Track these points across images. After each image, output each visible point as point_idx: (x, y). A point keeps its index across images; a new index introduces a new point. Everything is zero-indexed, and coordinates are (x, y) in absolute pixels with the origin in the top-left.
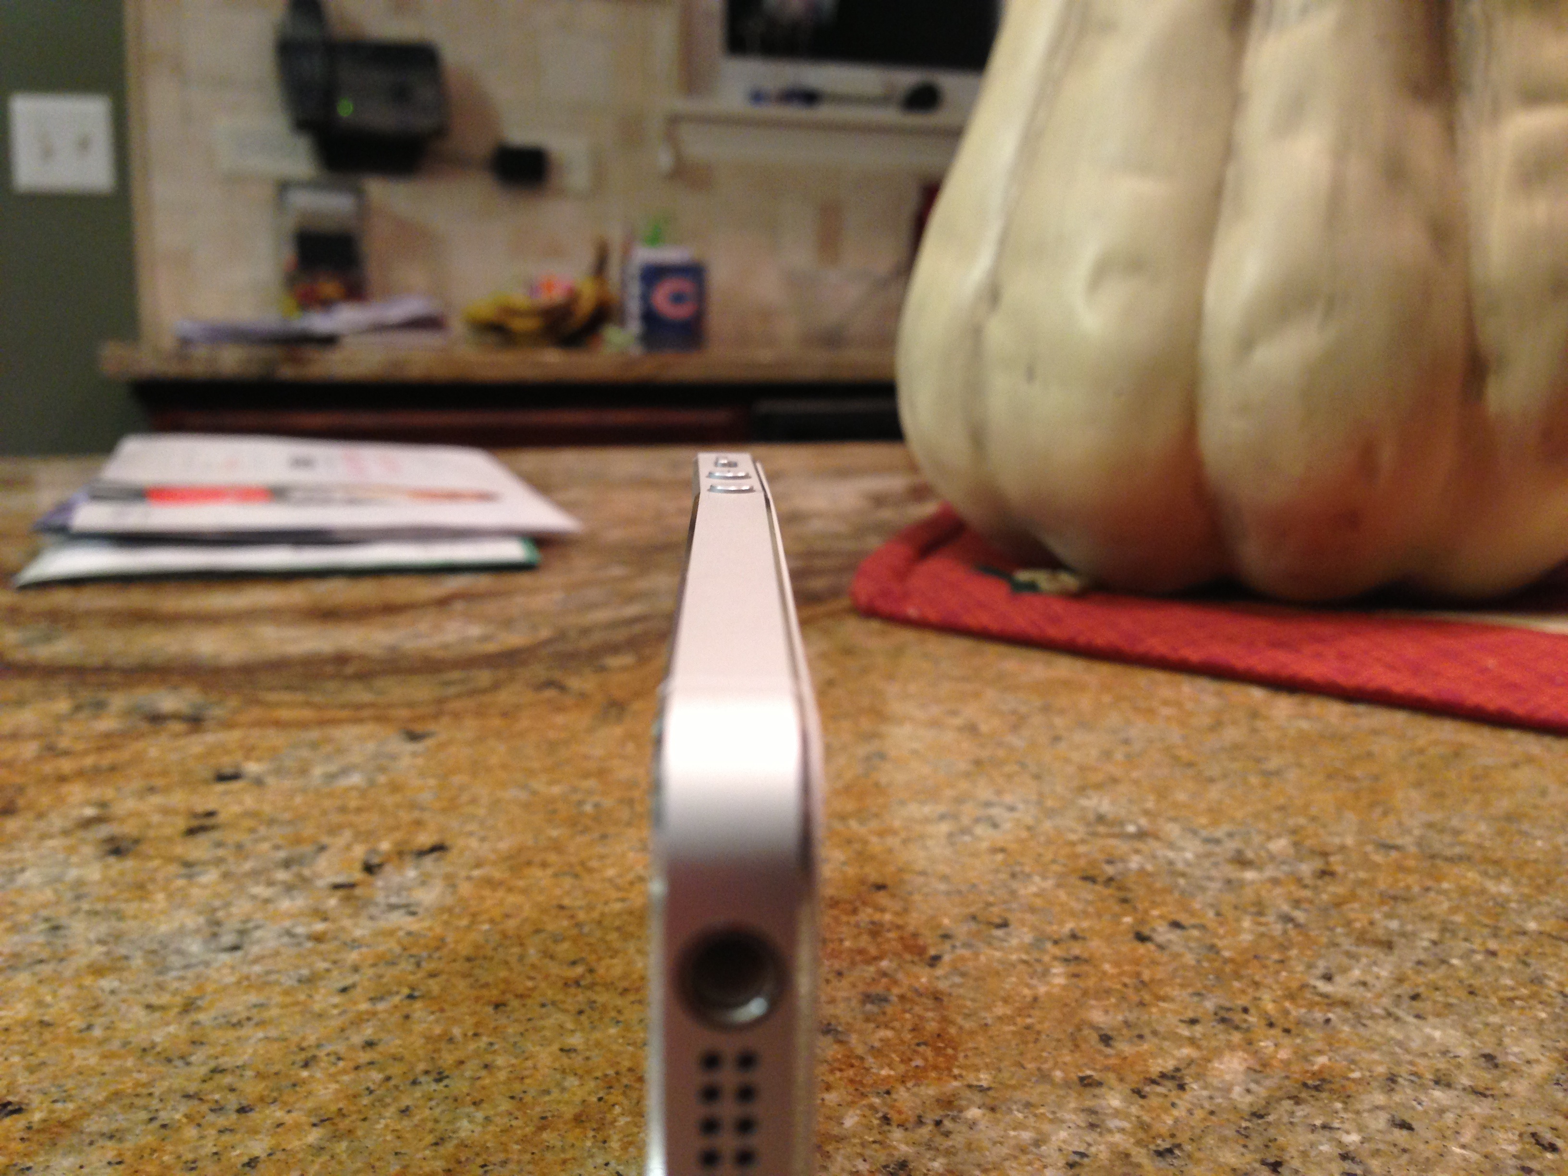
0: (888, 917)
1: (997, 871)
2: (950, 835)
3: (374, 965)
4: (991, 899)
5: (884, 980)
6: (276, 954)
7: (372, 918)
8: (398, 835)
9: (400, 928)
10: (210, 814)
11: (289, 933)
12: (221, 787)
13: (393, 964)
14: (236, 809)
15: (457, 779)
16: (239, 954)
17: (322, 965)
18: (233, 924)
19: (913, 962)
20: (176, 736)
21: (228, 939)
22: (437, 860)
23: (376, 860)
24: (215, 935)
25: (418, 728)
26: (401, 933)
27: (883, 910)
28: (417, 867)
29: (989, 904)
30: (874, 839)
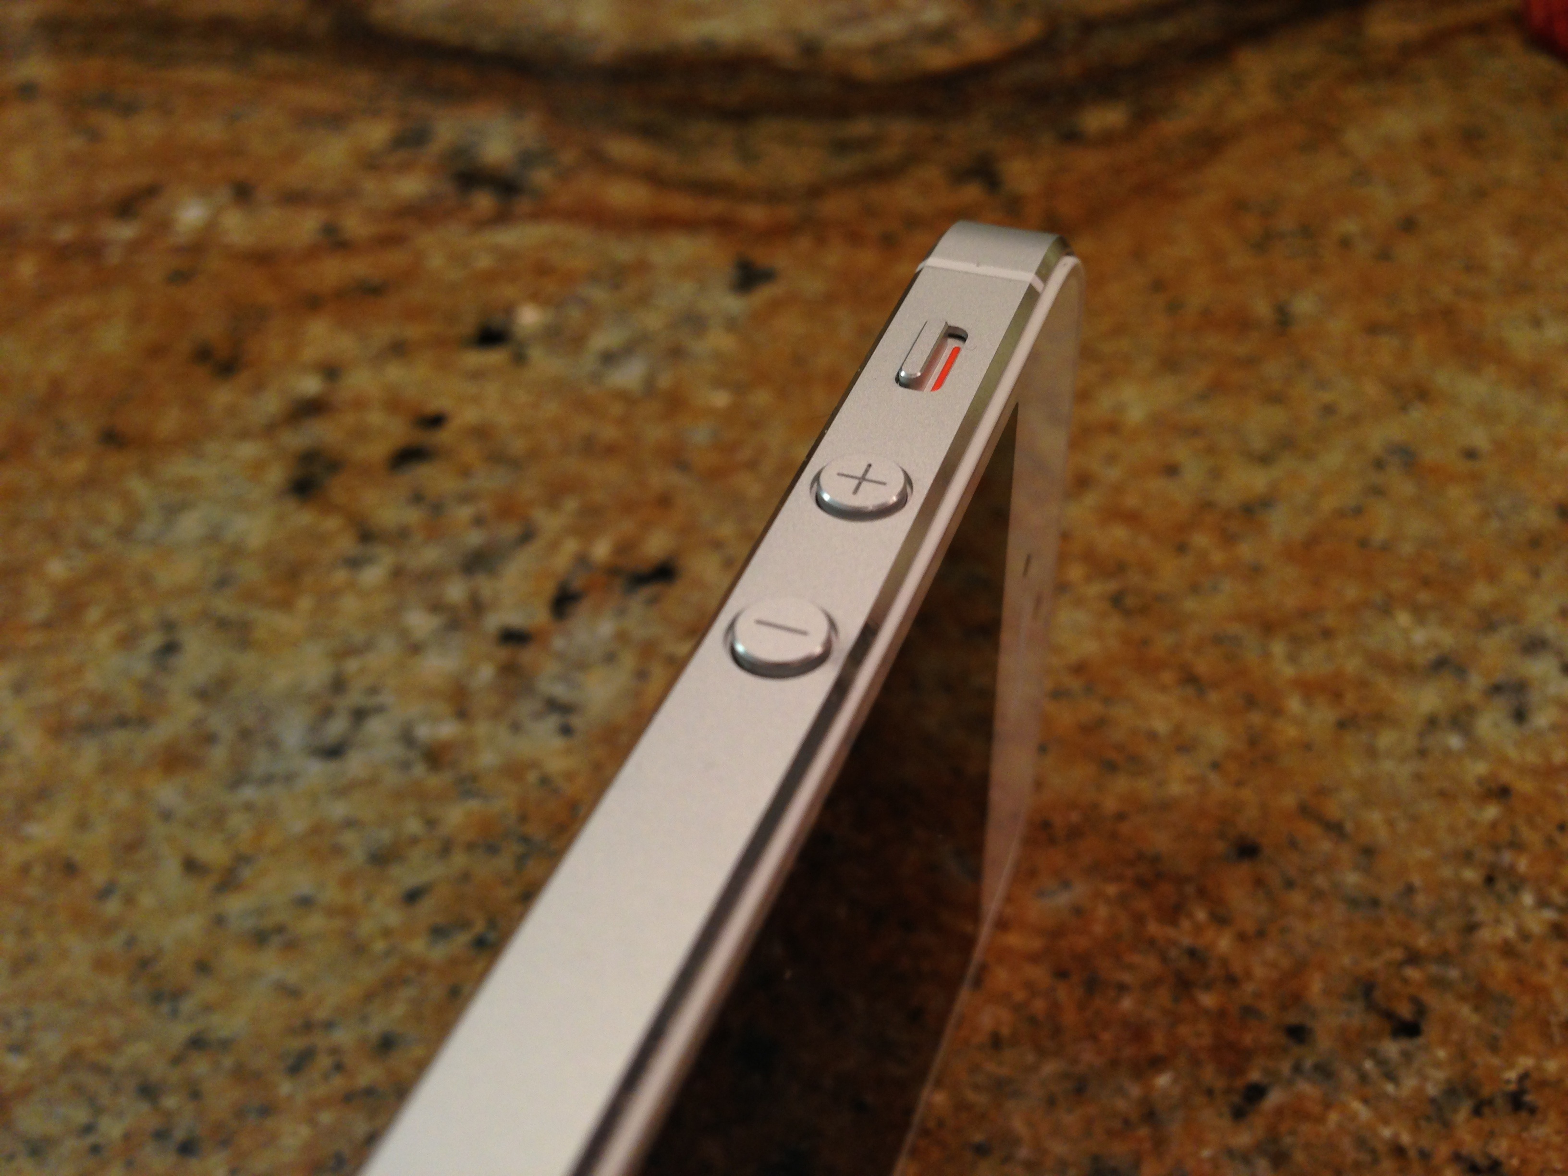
0: (1224, 943)
1: (1467, 857)
2: (1432, 722)
3: (470, 847)
4: (1422, 942)
5: (1144, 1131)
6: (372, 782)
7: (516, 727)
8: (627, 526)
9: (534, 764)
10: (436, 421)
11: (407, 738)
12: (476, 358)
13: (492, 849)
14: (469, 416)
15: (762, 398)
16: (331, 767)
17: (413, 826)
18: (355, 697)
19: (1210, 1092)
20: (481, 224)
21: (336, 728)
22: (653, 601)
23: (577, 584)
24: (327, 713)
25: (761, 256)
26: (532, 777)
27: (1221, 920)
28: (622, 612)
30: (1294, 704)
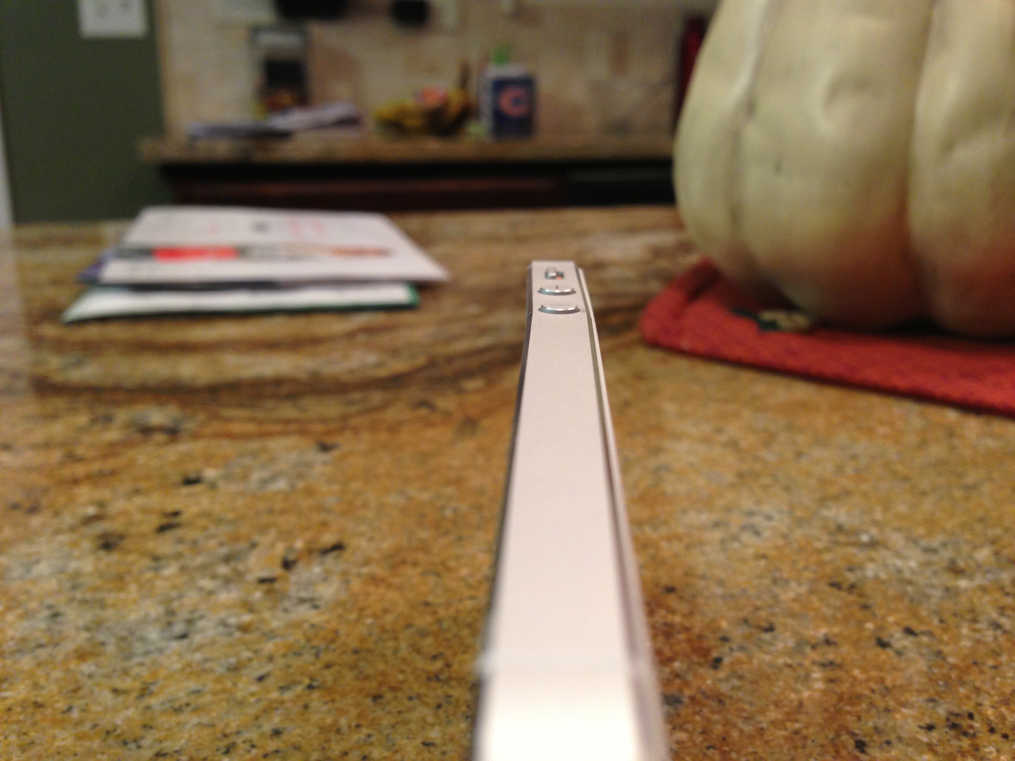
0: (677, 619)
3: (284, 656)
4: (759, 603)
5: (678, 681)
6: (213, 643)
7: (286, 611)
8: (309, 535)
9: (305, 621)
10: (176, 514)
11: (224, 624)
12: (186, 490)
13: (298, 654)
14: (195, 509)
15: (355, 486)
16: (185, 642)
17: (246, 654)
18: (184, 614)
19: (699, 664)
20: (160, 445)
21: (179, 628)
22: (337, 558)
23: (292, 557)
24: (170, 624)
25: (329, 440)
26: (306, 626)
27: (673, 612)
28: (322, 564)
29: (757, 609)
